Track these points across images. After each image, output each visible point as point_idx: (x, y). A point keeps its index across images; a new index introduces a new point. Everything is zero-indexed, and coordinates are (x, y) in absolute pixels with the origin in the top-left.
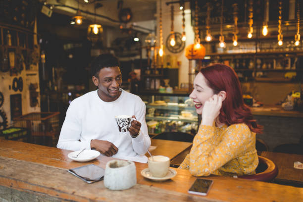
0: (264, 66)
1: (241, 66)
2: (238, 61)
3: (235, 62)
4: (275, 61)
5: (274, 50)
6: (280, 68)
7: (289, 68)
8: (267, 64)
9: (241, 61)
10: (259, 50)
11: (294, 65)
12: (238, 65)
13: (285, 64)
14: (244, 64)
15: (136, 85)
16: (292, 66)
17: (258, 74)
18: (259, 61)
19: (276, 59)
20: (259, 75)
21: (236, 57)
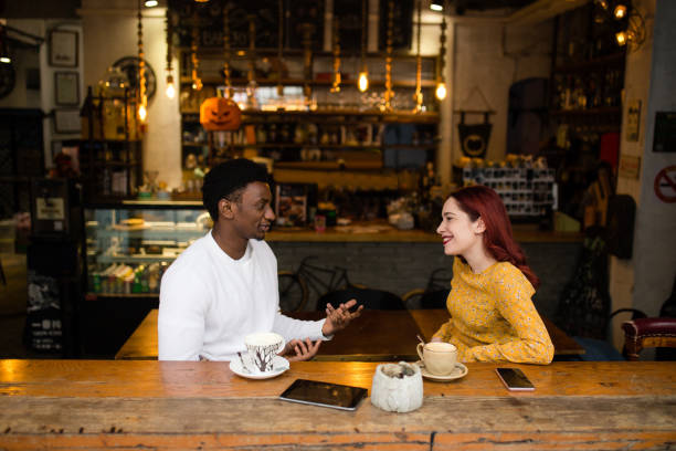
0: (325, 138)
1: (279, 139)
2: (274, 127)
3: (266, 128)
4: (343, 130)
5: (342, 108)
6: (354, 143)
7: (368, 142)
8: (330, 134)
9: (280, 126)
10: (314, 107)
11: (378, 138)
12: (273, 135)
13: (361, 135)
14: (285, 134)
15: (79, 186)
16: (374, 139)
17: (311, 153)
18: (313, 129)
19: (347, 126)
20: (315, 157)
21: (270, 119)
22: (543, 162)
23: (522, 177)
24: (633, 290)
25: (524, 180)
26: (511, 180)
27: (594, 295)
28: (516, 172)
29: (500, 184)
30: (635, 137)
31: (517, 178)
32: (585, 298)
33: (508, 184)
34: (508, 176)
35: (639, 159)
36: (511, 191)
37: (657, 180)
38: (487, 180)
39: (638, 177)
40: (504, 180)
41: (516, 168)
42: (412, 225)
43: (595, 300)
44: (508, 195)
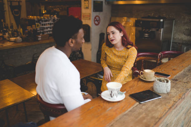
22: (56, 16)
23: (52, 21)
24: (91, 50)
25: (53, 22)
26: (49, 22)
27: (78, 53)
28: (50, 20)
29: (46, 24)
30: (87, 8)
31: (51, 22)
32: (76, 54)
33: (48, 24)
34: (48, 21)
35: (90, 14)
36: (50, 26)
37: (94, 20)
38: (43, 23)
39: (90, 19)
40: (47, 23)
41: (50, 19)
42: (21, 41)
43: (79, 54)
44: (49, 27)
